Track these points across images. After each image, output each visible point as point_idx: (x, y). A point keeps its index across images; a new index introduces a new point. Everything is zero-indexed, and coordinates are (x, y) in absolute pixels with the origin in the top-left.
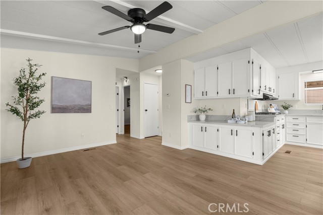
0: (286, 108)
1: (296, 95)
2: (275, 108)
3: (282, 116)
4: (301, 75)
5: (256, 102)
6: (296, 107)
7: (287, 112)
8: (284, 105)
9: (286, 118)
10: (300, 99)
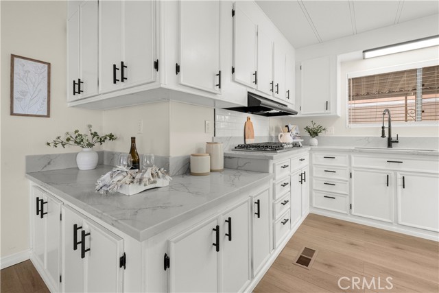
0: (314, 133)
1: (331, 106)
2: (294, 132)
3: (304, 152)
4: (342, 63)
5: (248, 119)
6: (332, 131)
7: (315, 141)
8: (311, 126)
9: (311, 155)
10: (339, 114)
